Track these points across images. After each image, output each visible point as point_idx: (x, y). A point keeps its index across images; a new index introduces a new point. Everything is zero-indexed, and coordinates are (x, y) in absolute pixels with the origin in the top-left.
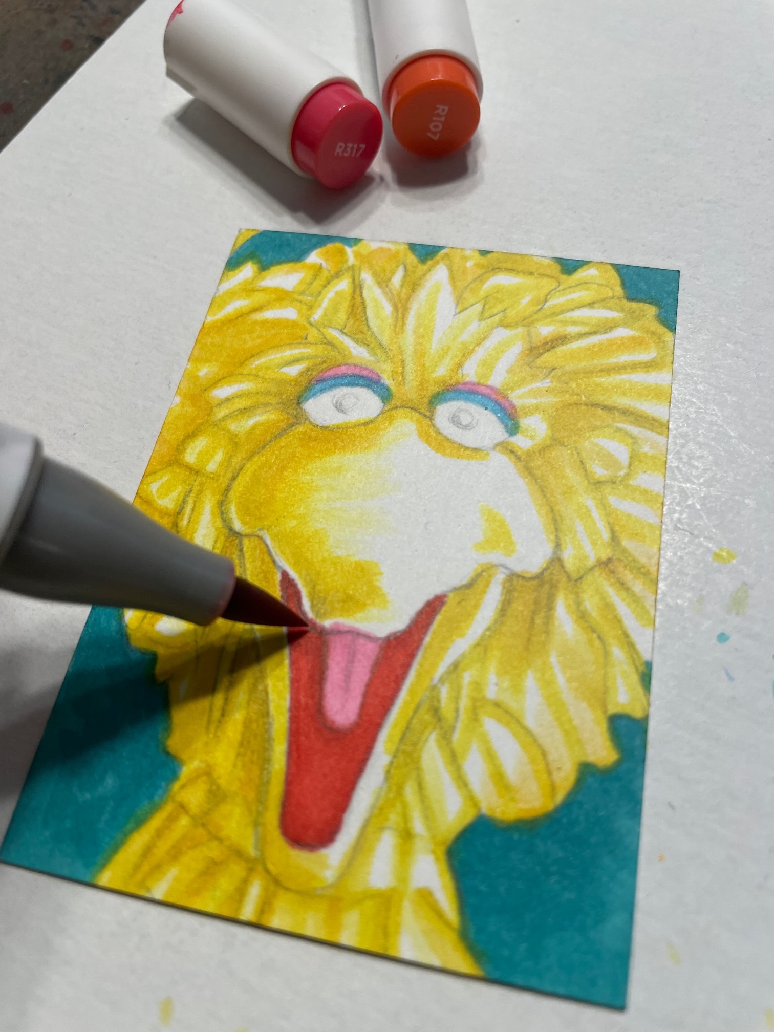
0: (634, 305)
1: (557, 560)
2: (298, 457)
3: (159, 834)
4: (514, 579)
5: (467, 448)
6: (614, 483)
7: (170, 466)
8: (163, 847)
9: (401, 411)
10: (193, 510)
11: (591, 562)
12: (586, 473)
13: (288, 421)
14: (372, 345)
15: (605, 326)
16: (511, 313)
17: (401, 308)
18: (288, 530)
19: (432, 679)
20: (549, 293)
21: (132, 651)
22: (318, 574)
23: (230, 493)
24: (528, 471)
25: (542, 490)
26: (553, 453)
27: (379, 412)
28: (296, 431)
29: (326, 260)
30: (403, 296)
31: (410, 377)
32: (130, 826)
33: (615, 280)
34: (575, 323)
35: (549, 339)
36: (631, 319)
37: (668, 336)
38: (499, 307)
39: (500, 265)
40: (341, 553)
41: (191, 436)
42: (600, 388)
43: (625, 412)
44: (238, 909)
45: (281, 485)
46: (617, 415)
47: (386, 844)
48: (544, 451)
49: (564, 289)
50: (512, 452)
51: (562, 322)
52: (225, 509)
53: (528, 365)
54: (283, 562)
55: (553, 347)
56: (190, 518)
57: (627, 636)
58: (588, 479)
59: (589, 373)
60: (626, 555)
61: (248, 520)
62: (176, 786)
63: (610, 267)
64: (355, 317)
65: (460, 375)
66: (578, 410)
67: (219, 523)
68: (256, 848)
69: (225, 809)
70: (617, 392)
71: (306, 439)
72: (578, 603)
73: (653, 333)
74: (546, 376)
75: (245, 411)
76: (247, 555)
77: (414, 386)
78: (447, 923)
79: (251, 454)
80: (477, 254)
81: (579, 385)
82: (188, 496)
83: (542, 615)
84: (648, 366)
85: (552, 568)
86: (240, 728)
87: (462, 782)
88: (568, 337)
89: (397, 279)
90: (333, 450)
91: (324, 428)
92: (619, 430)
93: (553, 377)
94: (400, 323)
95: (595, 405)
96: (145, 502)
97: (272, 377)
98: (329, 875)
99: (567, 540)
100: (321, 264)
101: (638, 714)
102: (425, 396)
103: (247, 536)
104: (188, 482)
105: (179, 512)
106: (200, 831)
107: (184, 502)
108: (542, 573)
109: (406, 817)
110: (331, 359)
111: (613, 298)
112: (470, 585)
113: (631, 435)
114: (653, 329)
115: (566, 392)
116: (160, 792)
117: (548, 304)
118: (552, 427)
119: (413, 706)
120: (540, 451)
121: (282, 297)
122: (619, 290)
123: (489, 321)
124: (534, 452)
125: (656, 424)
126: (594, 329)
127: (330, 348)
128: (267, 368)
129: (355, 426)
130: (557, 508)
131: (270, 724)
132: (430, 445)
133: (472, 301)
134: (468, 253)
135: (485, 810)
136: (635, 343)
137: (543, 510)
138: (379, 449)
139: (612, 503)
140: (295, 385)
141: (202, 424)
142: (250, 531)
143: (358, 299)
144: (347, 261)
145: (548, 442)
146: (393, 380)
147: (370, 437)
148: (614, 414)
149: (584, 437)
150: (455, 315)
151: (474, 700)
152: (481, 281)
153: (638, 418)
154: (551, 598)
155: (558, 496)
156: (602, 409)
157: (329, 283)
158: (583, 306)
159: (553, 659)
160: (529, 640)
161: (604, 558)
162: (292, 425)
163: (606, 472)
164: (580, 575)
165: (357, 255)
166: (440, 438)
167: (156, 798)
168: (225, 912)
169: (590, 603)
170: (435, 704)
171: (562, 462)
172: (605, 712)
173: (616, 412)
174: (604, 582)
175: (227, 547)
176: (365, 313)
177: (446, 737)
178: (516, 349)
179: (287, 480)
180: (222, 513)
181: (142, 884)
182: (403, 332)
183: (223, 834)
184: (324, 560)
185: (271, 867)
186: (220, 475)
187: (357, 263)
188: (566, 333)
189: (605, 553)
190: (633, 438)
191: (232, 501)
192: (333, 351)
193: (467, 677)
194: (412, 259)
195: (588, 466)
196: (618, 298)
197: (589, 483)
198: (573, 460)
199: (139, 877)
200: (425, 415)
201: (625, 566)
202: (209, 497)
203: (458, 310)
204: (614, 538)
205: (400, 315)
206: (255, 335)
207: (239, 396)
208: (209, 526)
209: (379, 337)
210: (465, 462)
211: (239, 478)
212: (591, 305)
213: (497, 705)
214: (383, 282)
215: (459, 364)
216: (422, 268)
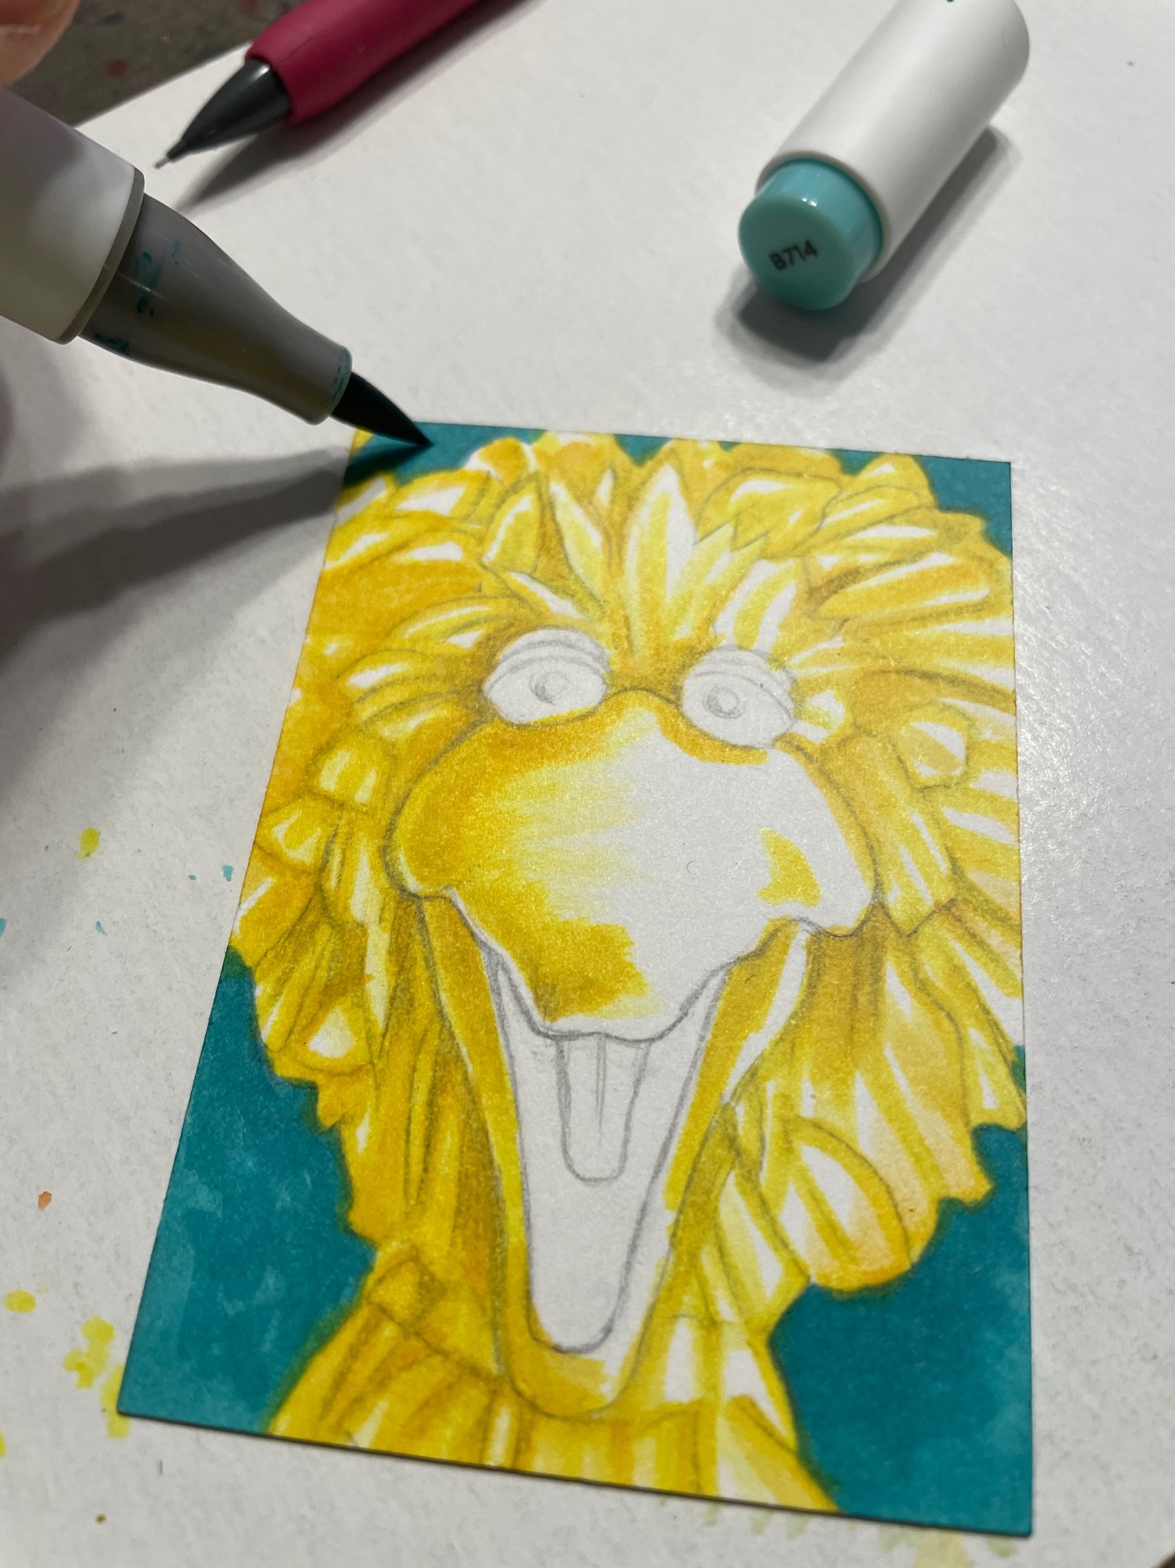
0: (951, 517)
1: (880, 907)
2: (489, 773)
3: (354, 1353)
4: (821, 937)
5: (735, 746)
6: (947, 787)
7: (300, 797)
8: (363, 1370)
9: (632, 694)
10: (343, 863)
11: (927, 906)
12: (908, 776)
13: (467, 719)
14: (579, 596)
15: (912, 552)
16: (776, 538)
17: (615, 537)
18: (487, 885)
19: (721, 1096)
20: (828, 504)
21: (277, 1083)
22: (540, 949)
23: (395, 834)
24: (826, 777)
25: (848, 803)
26: (858, 748)
27: (600, 697)
28: (482, 733)
29: (496, 465)
30: (617, 518)
31: (640, 641)
32: (310, 1344)
33: (920, 480)
34: (869, 548)
35: (834, 575)
36: (950, 538)
37: (1003, 562)
38: (758, 529)
39: (751, 464)
40: (568, 915)
41: (325, 750)
42: (915, 646)
43: (953, 681)
44: (482, 1451)
45: (470, 818)
46: (941, 685)
47: (683, 1339)
48: (844, 746)
49: (850, 497)
50: (799, 748)
51: (850, 547)
52: (391, 860)
53: (809, 617)
54: (486, 934)
55: (842, 587)
56: (340, 875)
57: (987, 1012)
58: (910, 785)
59: (896, 623)
60: (976, 894)
61: (426, 873)
62: (371, 1280)
63: (911, 460)
64: (549, 553)
65: (712, 636)
66: (886, 680)
67: (384, 882)
68: (498, 1361)
69: (445, 1308)
70: (938, 651)
71: (498, 745)
72: (915, 969)
73: (981, 559)
74: (836, 632)
75: (401, 707)
76: (431, 928)
77: (648, 655)
78: (780, 1443)
79: (419, 772)
80: (717, 448)
81: (884, 643)
82: (331, 842)
83: (867, 989)
84: (980, 609)
85: (874, 919)
86: (453, 1188)
87: (779, 1241)
88: (862, 570)
89: (604, 491)
90: (540, 760)
91: (521, 727)
92: (946, 708)
93: (846, 632)
94: (616, 560)
95: (910, 672)
96: (270, 855)
97: (436, 652)
98: (608, 1391)
99: (890, 878)
100: (489, 472)
101: (1012, 1123)
102: (665, 670)
103: (427, 898)
104: (329, 821)
105: (322, 868)
106: (414, 1342)
107: (328, 852)
108: (860, 928)
109: (706, 1298)
110: (521, 621)
111: (919, 507)
112: (760, 952)
113: (964, 715)
114: (980, 552)
115: (868, 654)
116: (347, 1291)
117: (829, 521)
118: (852, 707)
119: (698, 1138)
120: (839, 747)
121: (436, 526)
122: (927, 496)
123: (746, 550)
124: (830, 747)
125: (998, 696)
126: (898, 557)
127: (516, 602)
128: (427, 638)
129: (568, 721)
130: (870, 830)
131: (497, 1178)
132: (680, 744)
133: (718, 521)
134: (703, 446)
135: (814, 1280)
136: (955, 576)
137: (853, 833)
138: (607, 754)
139: (948, 817)
140: (472, 662)
141: (340, 730)
142: (431, 890)
143: (550, 527)
144: (525, 465)
145: (849, 732)
146: (616, 648)
147: (591, 736)
148: (939, 684)
149: (899, 721)
150: (695, 543)
151: (785, 1121)
152: (727, 489)
153: (972, 689)
154: (877, 965)
155: (872, 812)
156: (920, 678)
157: (503, 501)
158: (879, 522)
159: (889, 1053)
160: (852, 1027)
161: (944, 899)
162: (474, 726)
163: (935, 772)
164: (914, 927)
165: (541, 455)
166: (693, 732)
167: (343, 1301)
168: (465, 1458)
169: (932, 968)
170: (730, 1131)
171: (872, 760)
172: (967, 1124)
173: (940, 681)
174: (949, 936)
175: (400, 918)
176: (562, 545)
177: (750, 1178)
178: (788, 593)
179: (477, 810)
180: (387, 865)
181: (338, 1427)
182: (622, 573)
183: (447, 1345)
184: (546, 928)
185: (522, 1386)
186: (376, 808)
187: (542, 468)
188: (859, 564)
189: (945, 893)
190: (968, 719)
191: (400, 846)
192: (522, 607)
193: (771, 1088)
194: (622, 458)
195: (908, 764)
196: (928, 508)
197: (913, 788)
198: (886, 757)
199: (333, 1418)
200: (668, 701)
201: (975, 909)
202: (364, 841)
203: (699, 535)
204: (956, 870)
205: (615, 548)
206: (403, 587)
207: (390, 684)
208: (370, 886)
209: (588, 584)
210: (733, 767)
211: (406, 810)
212: (890, 519)
213: (817, 1126)
214: (584, 497)
215: (709, 619)
216: (639, 473)
